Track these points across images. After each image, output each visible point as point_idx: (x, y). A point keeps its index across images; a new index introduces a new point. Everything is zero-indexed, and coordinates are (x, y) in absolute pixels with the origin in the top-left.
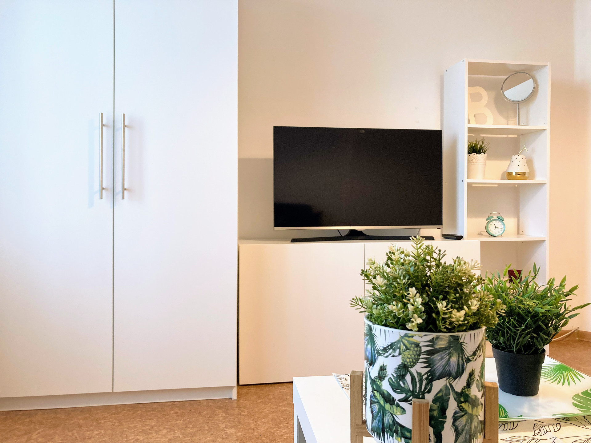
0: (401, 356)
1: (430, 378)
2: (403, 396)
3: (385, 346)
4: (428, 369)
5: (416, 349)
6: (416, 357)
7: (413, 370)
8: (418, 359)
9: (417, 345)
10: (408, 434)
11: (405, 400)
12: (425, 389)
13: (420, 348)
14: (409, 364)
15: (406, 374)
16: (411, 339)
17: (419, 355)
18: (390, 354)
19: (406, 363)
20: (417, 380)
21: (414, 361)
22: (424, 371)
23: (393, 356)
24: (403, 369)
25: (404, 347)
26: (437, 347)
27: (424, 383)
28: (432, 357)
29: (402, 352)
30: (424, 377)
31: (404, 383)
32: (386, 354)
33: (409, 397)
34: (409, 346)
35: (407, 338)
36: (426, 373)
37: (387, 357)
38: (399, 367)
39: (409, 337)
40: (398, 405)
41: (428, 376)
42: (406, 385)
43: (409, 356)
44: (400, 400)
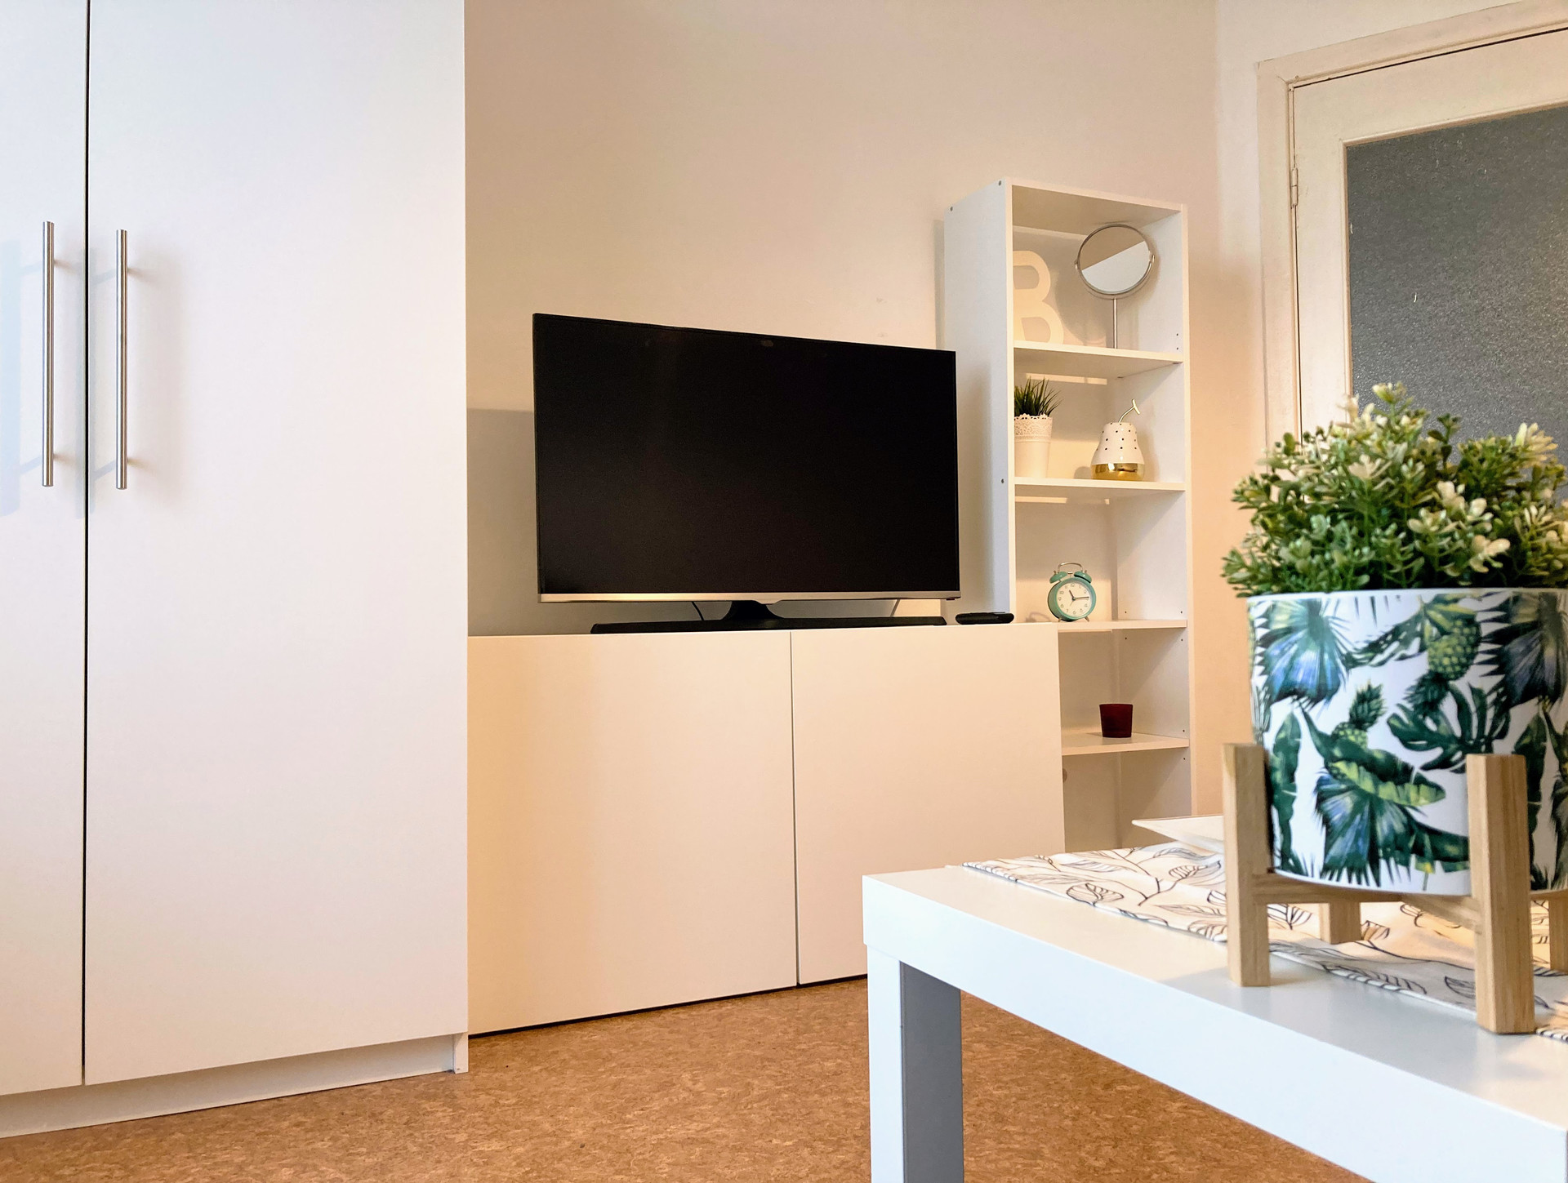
0: (1425, 654)
1: (1503, 699)
2: (1436, 753)
3: (1374, 639)
4: (1498, 678)
5: (1466, 631)
6: (1469, 650)
7: (1461, 685)
8: (1471, 656)
9: (1469, 621)
10: (1452, 850)
11: (1443, 763)
12: (1493, 728)
13: (1478, 626)
14: (1449, 670)
15: (1442, 696)
16: (1452, 608)
17: (1476, 645)
18: (1392, 655)
19: (1440, 670)
20: (1473, 708)
21: (1464, 660)
22: (1488, 684)
23: (1403, 658)
24: (1434, 686)
25: (1435, 631)
26: (1517, 621)
27: (1490, 713)
28: (1506, 648)
29: (1428, 643)
30: (1490, 699)
31: (1437, 722)
32: (1379, 658)
33: (1452, 755)
34: (1446, 625)
35: (1441, 607)
36: (1495, 689)
37: (1382, 663)
38: (1423, 682)
39: (1447, 603)
40: (1421, 781)
41: (1500, 696)
42: (1443, 724)
43: (1449, 651)
44: (1426, 767)
